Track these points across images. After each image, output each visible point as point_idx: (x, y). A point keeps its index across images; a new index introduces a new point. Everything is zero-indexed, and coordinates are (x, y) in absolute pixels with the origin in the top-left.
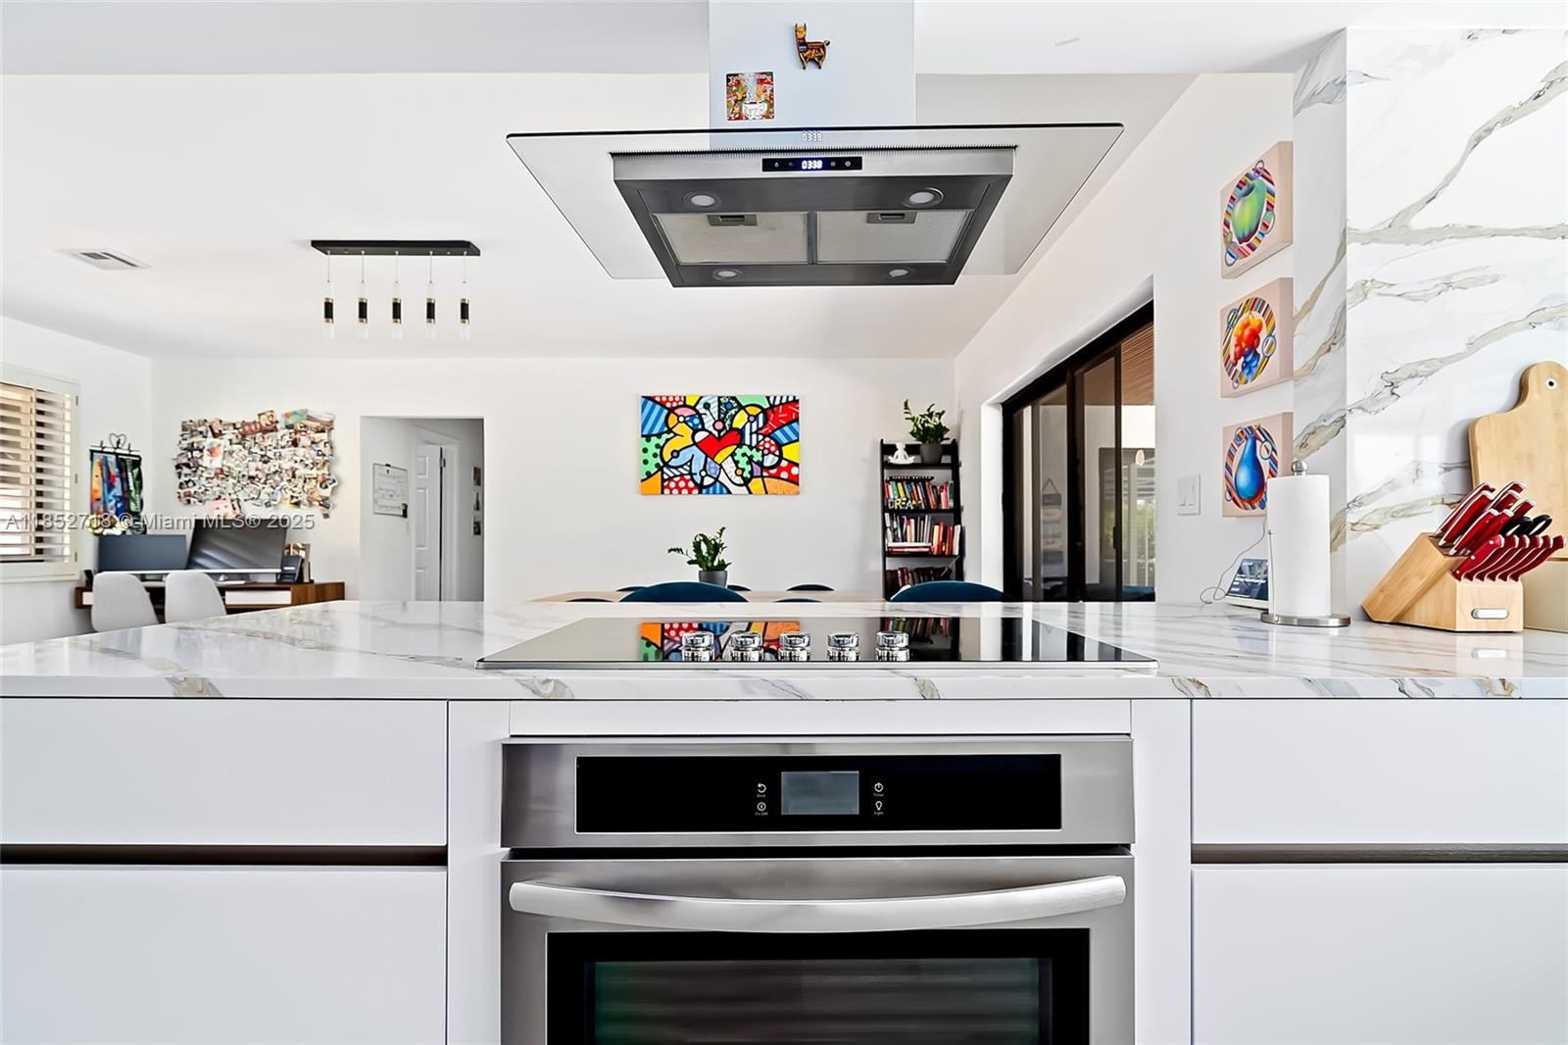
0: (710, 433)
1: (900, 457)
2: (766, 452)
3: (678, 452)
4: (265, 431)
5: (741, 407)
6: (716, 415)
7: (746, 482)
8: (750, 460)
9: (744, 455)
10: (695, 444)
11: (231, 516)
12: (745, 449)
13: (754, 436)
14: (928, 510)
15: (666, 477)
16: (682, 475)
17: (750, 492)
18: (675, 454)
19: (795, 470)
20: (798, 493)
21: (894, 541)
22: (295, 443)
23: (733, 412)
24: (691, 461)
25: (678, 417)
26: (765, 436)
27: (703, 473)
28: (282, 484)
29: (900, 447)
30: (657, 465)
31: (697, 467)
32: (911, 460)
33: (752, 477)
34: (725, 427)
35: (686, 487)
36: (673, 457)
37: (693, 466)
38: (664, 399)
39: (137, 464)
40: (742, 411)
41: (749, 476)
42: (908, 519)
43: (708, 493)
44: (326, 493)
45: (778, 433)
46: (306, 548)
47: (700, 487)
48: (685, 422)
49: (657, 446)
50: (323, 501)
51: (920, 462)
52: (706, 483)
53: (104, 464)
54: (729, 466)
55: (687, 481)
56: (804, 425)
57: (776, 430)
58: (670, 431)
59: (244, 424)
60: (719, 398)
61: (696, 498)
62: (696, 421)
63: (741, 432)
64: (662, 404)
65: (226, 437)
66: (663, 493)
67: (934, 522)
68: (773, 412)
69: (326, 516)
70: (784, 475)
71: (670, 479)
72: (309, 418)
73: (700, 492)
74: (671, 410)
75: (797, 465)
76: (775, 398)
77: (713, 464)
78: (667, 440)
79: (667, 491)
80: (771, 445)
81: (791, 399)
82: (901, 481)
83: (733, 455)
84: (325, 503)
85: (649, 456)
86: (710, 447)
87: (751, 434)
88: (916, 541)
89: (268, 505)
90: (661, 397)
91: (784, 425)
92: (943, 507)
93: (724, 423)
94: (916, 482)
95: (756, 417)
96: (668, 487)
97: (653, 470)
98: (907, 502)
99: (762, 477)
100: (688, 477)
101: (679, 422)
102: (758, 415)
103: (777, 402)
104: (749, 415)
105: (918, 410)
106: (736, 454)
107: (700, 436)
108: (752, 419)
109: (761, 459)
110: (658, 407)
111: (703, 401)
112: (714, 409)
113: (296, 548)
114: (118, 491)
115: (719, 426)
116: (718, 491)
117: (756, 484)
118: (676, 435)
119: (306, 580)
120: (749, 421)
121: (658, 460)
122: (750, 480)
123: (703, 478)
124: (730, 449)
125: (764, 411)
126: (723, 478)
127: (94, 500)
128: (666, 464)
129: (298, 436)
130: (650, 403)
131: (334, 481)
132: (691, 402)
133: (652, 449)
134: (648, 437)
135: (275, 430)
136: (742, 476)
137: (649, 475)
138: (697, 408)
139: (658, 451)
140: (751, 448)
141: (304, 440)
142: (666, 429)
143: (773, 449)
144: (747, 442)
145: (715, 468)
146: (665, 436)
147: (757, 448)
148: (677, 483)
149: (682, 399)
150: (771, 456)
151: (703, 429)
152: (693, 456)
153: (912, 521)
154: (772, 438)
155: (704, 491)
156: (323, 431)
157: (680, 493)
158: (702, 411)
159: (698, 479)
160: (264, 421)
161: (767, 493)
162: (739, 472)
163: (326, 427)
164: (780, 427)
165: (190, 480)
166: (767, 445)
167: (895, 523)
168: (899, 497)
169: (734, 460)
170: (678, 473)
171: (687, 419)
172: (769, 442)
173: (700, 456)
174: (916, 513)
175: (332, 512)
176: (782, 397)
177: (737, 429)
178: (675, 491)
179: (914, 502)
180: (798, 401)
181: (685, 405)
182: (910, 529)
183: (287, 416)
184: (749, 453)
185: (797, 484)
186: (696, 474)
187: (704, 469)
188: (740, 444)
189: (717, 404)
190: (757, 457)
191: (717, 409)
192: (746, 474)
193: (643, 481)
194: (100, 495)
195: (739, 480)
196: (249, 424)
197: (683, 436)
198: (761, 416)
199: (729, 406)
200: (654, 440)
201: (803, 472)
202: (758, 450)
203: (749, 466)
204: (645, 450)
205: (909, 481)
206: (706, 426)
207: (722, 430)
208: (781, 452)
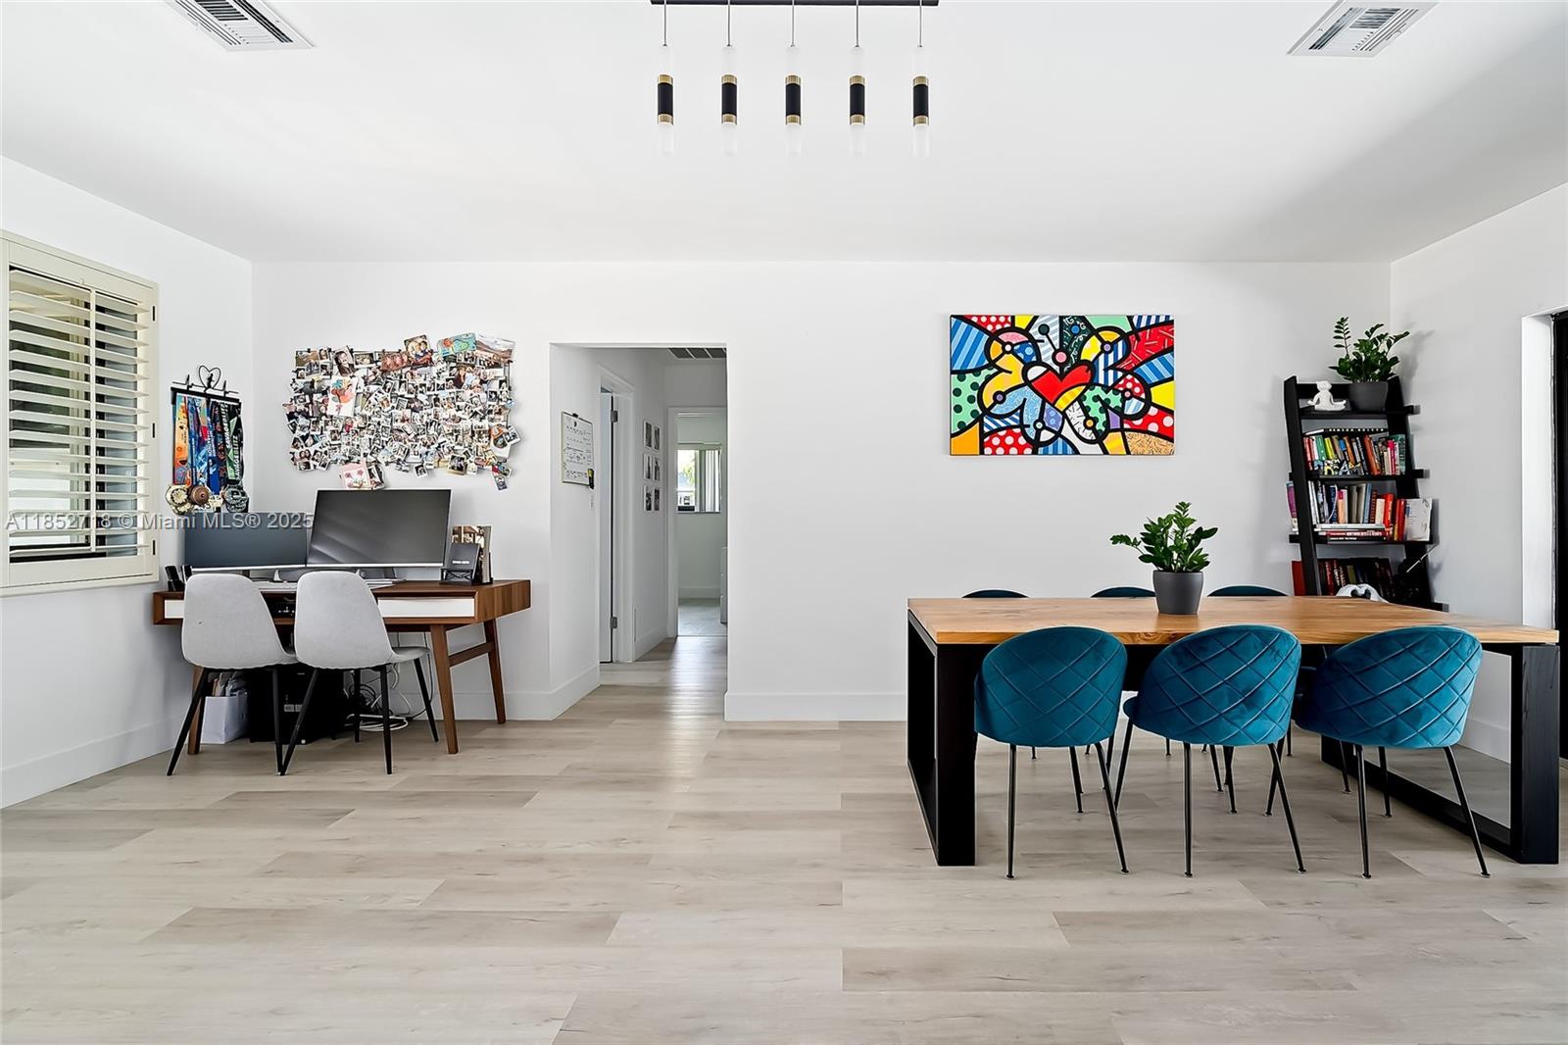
0: (1049, 368)
1: (1324, 401)
2: (1127, 394)
3: (1004, 394)
4: (415, 365)
5: (1094, 332)
6: (1056, 343)
7: (1099, 439)
8: (1105, 406)
9: (1097, 398)
11: (368, 486)
12: (1098, 391)
13: (1111, 372)
14: (1369, 477)
15: (986, 430)
16: (1009, 428)
17: (1105, 452)
18: (999, 398)
19: (1167, 421)
20: (1172, 453)
21: (1320, 522)
22: (458, 382)
23: (1081, 338)
24: (1022, 407)
25: (1004, 344)
26: (1126, 372)
27: (1039, 425)
28: (440, 440)
30: (974, 413)
31: (1030, 416)
32: (1340, 405)
33: (1108, 430)
34: (1069, 358)
35: (1016, 444)
36: (996, 402)
37: (1025, 416)
38: (984, 319)
39: (234, 411)
40: (1094, 337)
41: (1103, 429)
42: (1339, 490)
43: (1046, 452)
44: (504, 453)
45: (1144, 368)
46: (485, 532)
47: (1036, 445)
48: (1012, 352)
49: (974, 386)
50: (499, 464)
52: (1042, 440)
53: (191, 411)
54: (1076, 415)
55: (1016, 437)
56: (1179, 359)
57: (1142, 364)
58: (992, 364)
59: (384, 354)
60: (1061, 318)
61: (1030, 462)
62: (1029, 351)
63: (1092, 366)
64: (981, 327)
65: (360, 374)
66: (982, 452)
67: (1376, 495)
68: (1138, 338)
69: (503, 486)
70: (1153, 427)
71: (993, 433)
72: (478, 345)
73: (1035, 452)
74: (994, 336)
75: (1171, 413)
76: (1140, 318)
77: (1053, 413)
78: (989, 378)
79: (988, 450)
80: (1135, 385)
81: (1162, 319)
82: (1329, 435)
83: (1080, 399)
84: (500, 469)
85: (962, 400)
86: (1048, 389)
87: (1106, 370)
89: (419, 469)
90: (979, 317)
91: (1153, 357)
92: (1389, 473)
93: (1069, 353)
94: (1352, 435)
95: (1114, 344)
96: (990, 444)
97: (969, 420)
98: (1340, 465)
99: (1122, 430)
100: (1018, 431)
101: (1005, 352)
102: (1117, 341)
103: (1143, 325)
104: (1104, 343)
105: (1357, 333)
106: (1085, 398)
107: (1034, 372)
108: (1107, 348)
109: (1120, 405)
110: (975, 331)
111: (1038, 322)
112: (1054, 335)
113: (472, 533)
114: (209, 449)
115: (1062, 357)
116: (1060, 451)
117: (1114, 441)
118: (1001, 370)
119: (486, 580)
120: (1102, 350)
121: (975, 406)
122: (1105, 435)
123: (1038, 432)
124: (1077, 391)
125: (1124, 336)
126: (1067, 432)
127: (178, 463)
128: (987, 412)
129: (462, 373)
130: (964, 325)
131: (514, 436)
132: (1022, 322)
133: (967, 391)
134: (961, 374)
135: (429, 363)
136: (1093, 429)
137: (963, 428)
138: (1031, 332)
139: (975, 393)
140: (1106, 388)
141: (471, 379)
142: (986, 362)
143: (1137, 390)
144: (1101, 381)
145: (1055, 417)
146: (985, 373)
147: (1114, 388)
148: (1002, 439)
149: (1009, 319)
150: (1135, 401)
151: (1039, 363)
152: (1025, 400)
153: (1345, 492)
154: (1136, 376)
155: (1041, 450)
156: (497, 365)
157: (1007, 453)
158: (1038, 336)
159: (1031, 433)
160: (414, 350)
161: (1128, 453)
162: (1090, 423)
163: (502, 360)
164: (1147, 360)
165: (308, 435)
166: (1129, 385)
167: (1320, 495)
168: (1328, 459)
169: (1082, 406)
170: (1003, 425)
171: (1016, 348)
172: (1132, 381)
173: (1034, 402)
174: (1348, 483)
175: (510, 481)
176: (1149, 317)
177: (1086, 362)
178: (1000, 451)
179: (1351, 466)
180: (1172, 322)
181: (1013, 329)
182: (1342, 505)
183: (446, 343)
184: (1103, 396)
185: (1172, 440)
186: (1028, 426)
187: (1041, 419)
188: (1091, 385)
189: (1057, 326)
190: (1115, 401)
191: (1058, 333)
192: (1100, 426)
193: (953, 436)
194: (186, 455)
195: (1088, 435)
196: (391, 355)
197: (1010, 372)
198: (1120, 344)
199: (1075, 330)
200: (970, 378)
201: (1179, 423)
202: (1116, 392)
203: (1104, 415)
204: (957, 392)
205: (1341, 435)
206: (1043, 357)
207: (1066, 363)
208: (1148, 395)
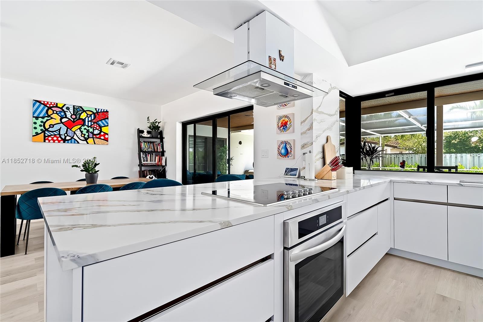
0: (69, 119)
1: (145, 134)
2: (95, 129)
3: (53, 125)
5: (85, 111)
6: (72, 113)
7: (86, 140)
8: (88, 131)
9: (85, 129)
10: (62, 122)
12: (86, 127)
13: (90, 122)
14: (155, 152)
15: (46, 135)
16: (55, 135)
17: (88, 143)
19: (106, 136)
20: (108, 144)
21: (144, 161)
23: (80, 112)
24: (60, 129)
25: (53, 111)
26: (94, 123)
27: (66, 135)
29: (145, 131)
30: (41, 130)
31: (63, 132)
32: (149, 136)
33: (89, 137)
34: (76, 117)
35: (57, 140)
36: (50, 127)
37: (61, 132)
38: (46, 103)
40: (84, 113)
41: (87, 137)
42: (148, 154)
43: (68, 143)
45: (100, 122)
47: (64, 140)
48: (56, 113)
49: (42, 122)
51: (151, 136)
52: (67, 139)
54: (78, 133)
55: (57, 138)
56: (110, 121)
57: (99, 121)
58: (49, 116)
61: (62, 145)
62: (63, 114)
63: (84, 120)
64: (45, 105)
66: (45, 141)
67: (156, 156)
68: (98, 114)
70: (102, 138)
71: (49, 136)
73: (64, 142)
74: (50, 108)
75: (108, 134)
76: (99, 109)
77: (71, 132)
78: (47, 120)
79: (47, 141)
80: (97, 126)
81: (105, 111)
82: (146, 142)
85: (37, 126)
86: (69, 125)
87: (88, 121)
88: (150, 161)
90: (44, 102)
91: (103, 120)
92: (159, 151)
93: (76, 116)
94: (151, 142)
95: (91, 115)
96: (48, 139)
97: (40, 132)
98: (148, 149)
99: (93, 138)
100: (58, 136)
101: (54, 113)
102: (92, 114)
103: (100, 111)
104: (87, 114)
105: (152, 120)
106: (81, 129)
107: (64, 120)
108: (89, 116)
109: (93, 131)
110: (42, 106)
111: (66, 106)
112: (71, 110)
116: (73, 142)
117: (90, 140)
118: (52, 118)
120: (87, 116)
121: (42, 128)
122: (88, 139)
123: (65, 137)
124: (79, 126)
125: (94, 113)
126: (75, 137)
128: (47, 130)
130: (38, 104)
132: (60, 105)
133: (39, 122)
134: (37, 118)
136: (84, 137)
137: (37, 134)
138: (63, 108)
139: (42, 124)
140: (88, 126)
142: (47, 115)
143: (98, 128)
144: (87, 124)
146: (46, 118)
147: (91, 127)
149: (56, 104)
150: (97, 130)
151: (66, 117)
152: (61, 127)
153: (149, 155)
155: (66, 142)
157: (54, 142)
158: (65, 110)
161: (95, 144)
162: (83, 135)
164: (101, 120)
166: (95, 126)
167: (144, 155)
168: (146, 147)
169: (80, 131)
170: (53, 134)
171: (58, 112)
172: (96, 125)
173: (64, 128)
174: (150, 153)
176: (101, 110)
177: (82, 119)
178: (52, 141)
179: (150, 149)
180: (108, 112)
181: (57, 106)
182: (149, 158)
184: (87, 128)
185: (108, 141)
186: (62, 135)
187: (66, 133)
188: (84, 125)
189: (73, 108)
190: (91, 130)
191: (73, 110)
192: (86, 136)
193: (33, 136)
195: (82, 138)
197: (56, 119)
198: (93, 115)
199: (78, 110)
200: (40, 119)
201: (110, 137)
202: (91, 128)
203: (88, 133)
204: (35, 123)
205: (148, 142)
206: (67, 116)
207: (75, 118)
208: (101, 129)
